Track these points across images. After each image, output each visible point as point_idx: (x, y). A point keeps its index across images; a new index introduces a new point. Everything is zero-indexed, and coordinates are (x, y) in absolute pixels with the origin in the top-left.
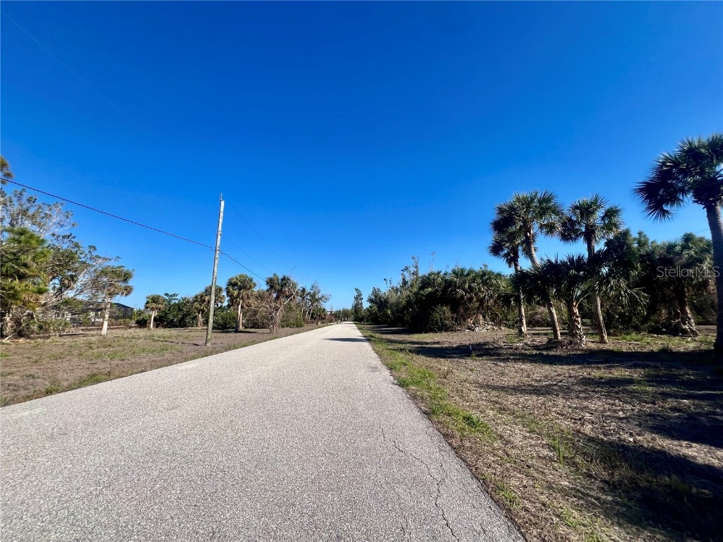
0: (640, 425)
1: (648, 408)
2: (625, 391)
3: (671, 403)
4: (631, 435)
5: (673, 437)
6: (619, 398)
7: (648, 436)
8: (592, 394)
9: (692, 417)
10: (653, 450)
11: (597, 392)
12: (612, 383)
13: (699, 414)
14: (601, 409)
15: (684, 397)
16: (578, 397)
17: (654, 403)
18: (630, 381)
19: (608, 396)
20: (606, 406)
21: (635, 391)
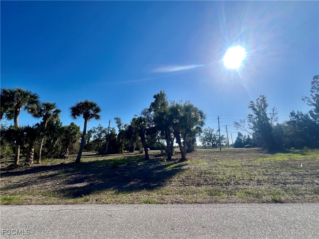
0: (64, 184)
1: (65, 180)
2: (56, 177)
3: (70, 177)
4: (63, 187)
5: (73, 184)
6: (55, 180)
7: (67, 186)
8: (46, 181)
9: (76, 179)
10: (70, 188)
11: (47, 180)
12: (51, 176)
13: (77, 178)
14: (51, 184)
15: (72, 175)
16: (41, 183)
17: (66, 178)
18: (56, 175)
19: (52, 180)
20: (53, 183)
21: (59, 177)
